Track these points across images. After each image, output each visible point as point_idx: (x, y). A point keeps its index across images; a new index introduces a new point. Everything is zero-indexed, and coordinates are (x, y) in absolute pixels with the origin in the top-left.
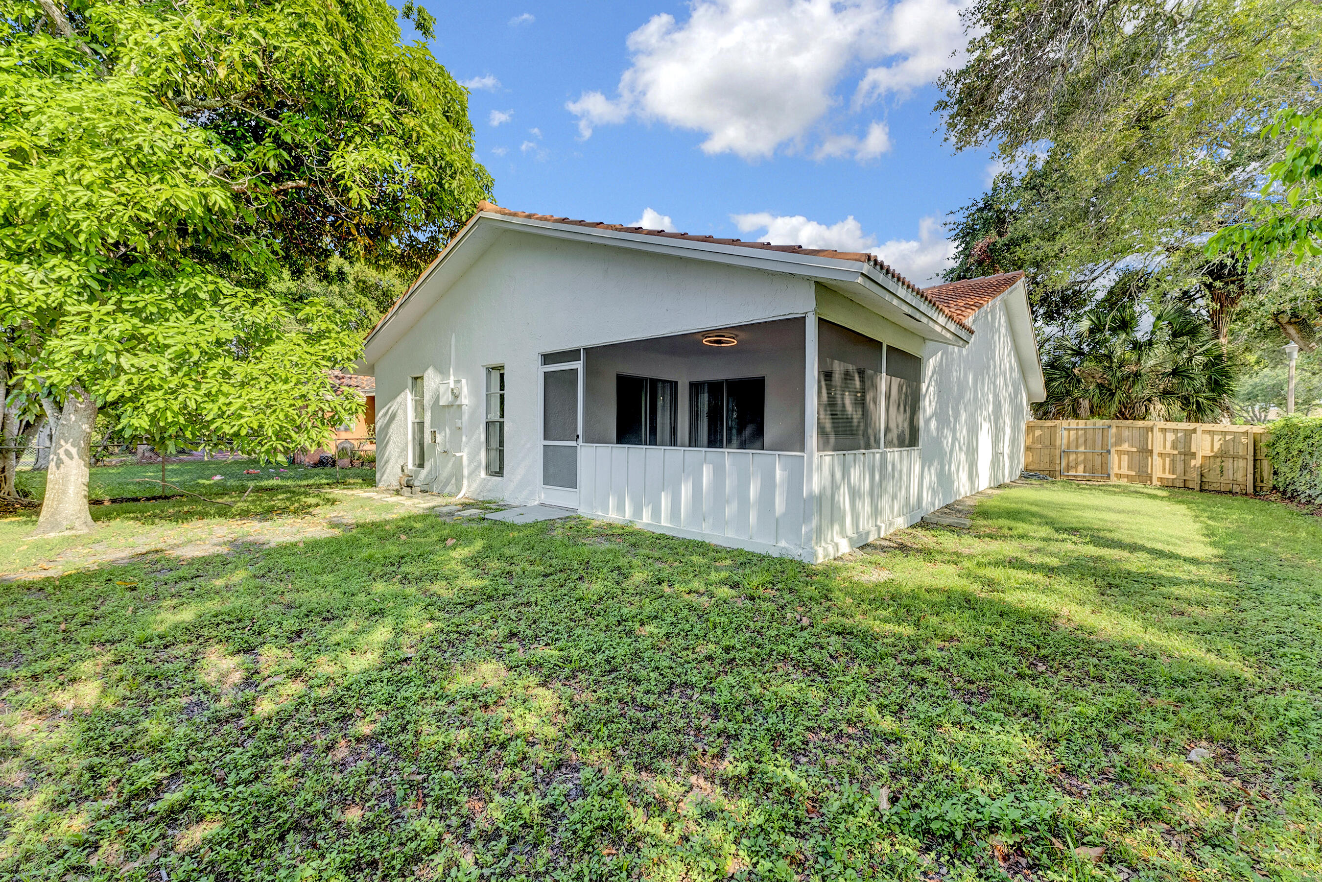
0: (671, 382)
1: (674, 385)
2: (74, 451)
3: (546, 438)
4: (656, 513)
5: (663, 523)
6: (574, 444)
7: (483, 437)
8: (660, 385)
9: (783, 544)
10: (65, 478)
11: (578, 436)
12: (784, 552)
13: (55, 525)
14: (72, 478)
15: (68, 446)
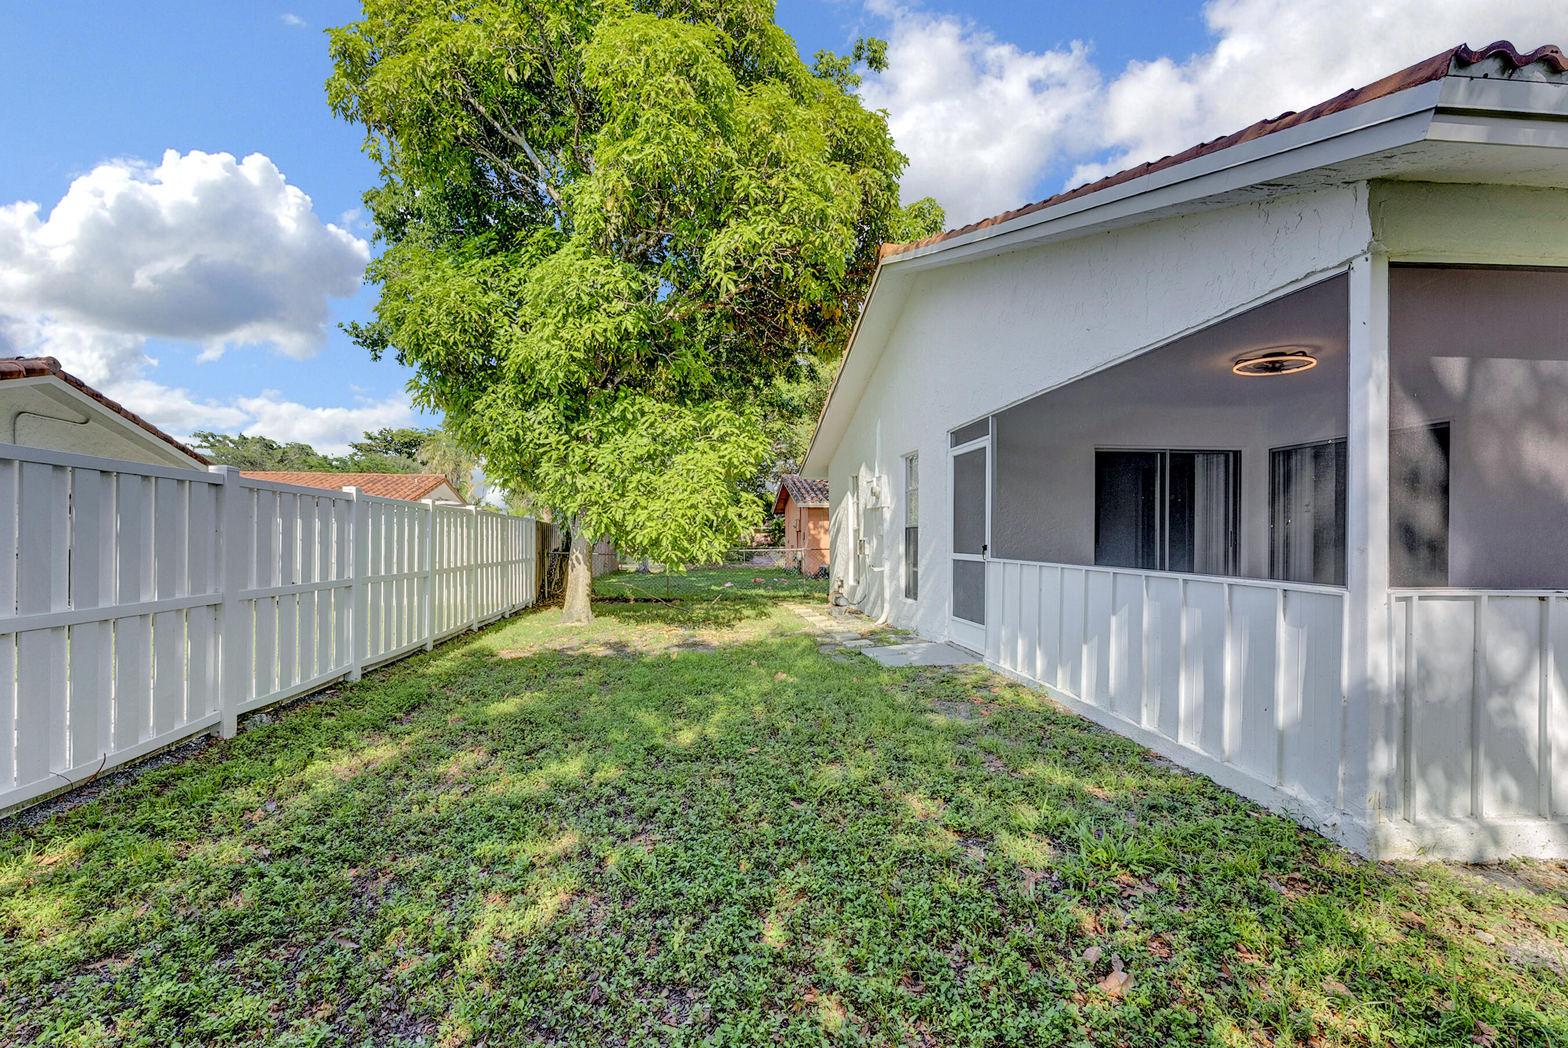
0: (1226, 454)
1: (1233, 460)
2: (580, 557)
3: (956, 550)
4: (1074, 681)
5: (1084, 699)
6: (978, 558)
7: (902, 548)
8: (1199, 461)
9: (1293, 789)
10: (577, 578)
11: (985, 548)
12: (1293, 807)
13: (570, 617)
14: (581, 579)
15: (577, 553)
